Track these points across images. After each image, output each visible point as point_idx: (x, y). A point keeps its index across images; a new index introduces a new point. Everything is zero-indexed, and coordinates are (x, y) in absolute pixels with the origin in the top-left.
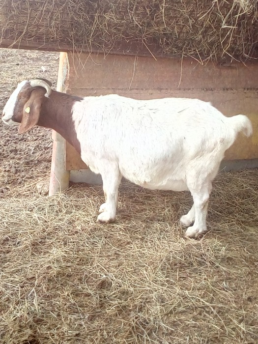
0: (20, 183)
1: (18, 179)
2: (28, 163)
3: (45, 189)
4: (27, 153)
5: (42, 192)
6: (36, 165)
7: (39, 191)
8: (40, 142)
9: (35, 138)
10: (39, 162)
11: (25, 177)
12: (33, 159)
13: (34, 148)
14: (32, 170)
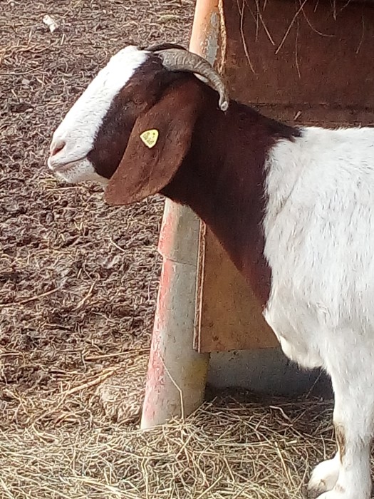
0: (44, 381)
1: (36, 369)
2: (56, 318)
3: (132, 406)
4: (52, 287)
5: (120, 414)
6: (81, 324)
7: (110, 412)
8: (84, 251)
9: (65, 238)
10: (91, 314)
11: (57, 363)
12: (69, 304)
13: (67, 270)
14: (74, 341)
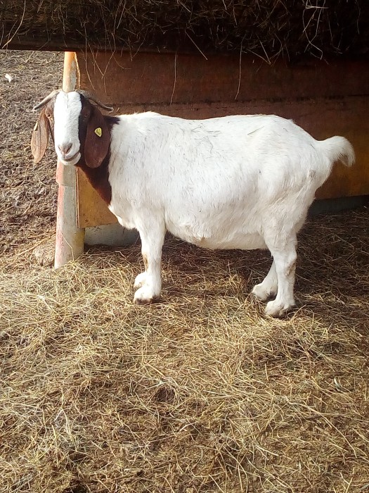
0: (8, 251)
1: (3, 245)
2: (13, 220)
3: (49, 257)
4: (11, 205)
5: (44, 262)
6: (25, 222)
7: (39, 261)
8: (26, 187)
9: (17, 182)
10: (30, 217)
11: (14, 241)
12: (19, 213)
13: (18, 197)
14: (22, 230)
